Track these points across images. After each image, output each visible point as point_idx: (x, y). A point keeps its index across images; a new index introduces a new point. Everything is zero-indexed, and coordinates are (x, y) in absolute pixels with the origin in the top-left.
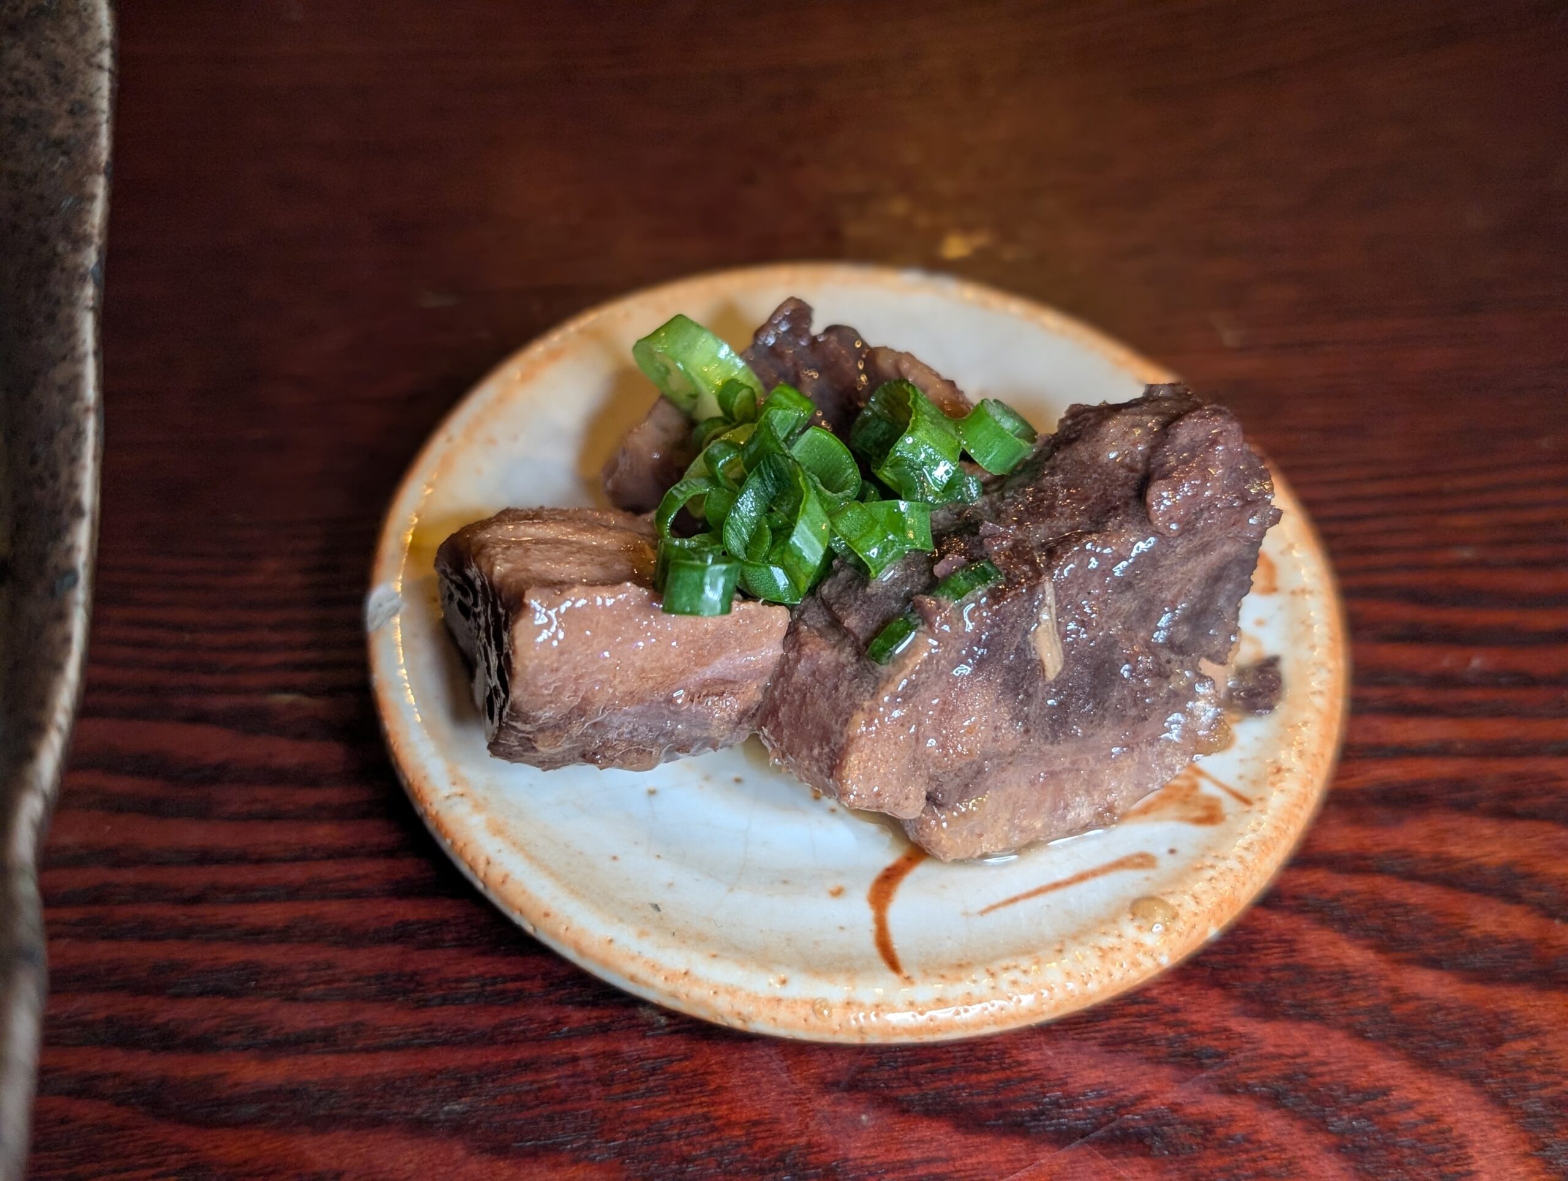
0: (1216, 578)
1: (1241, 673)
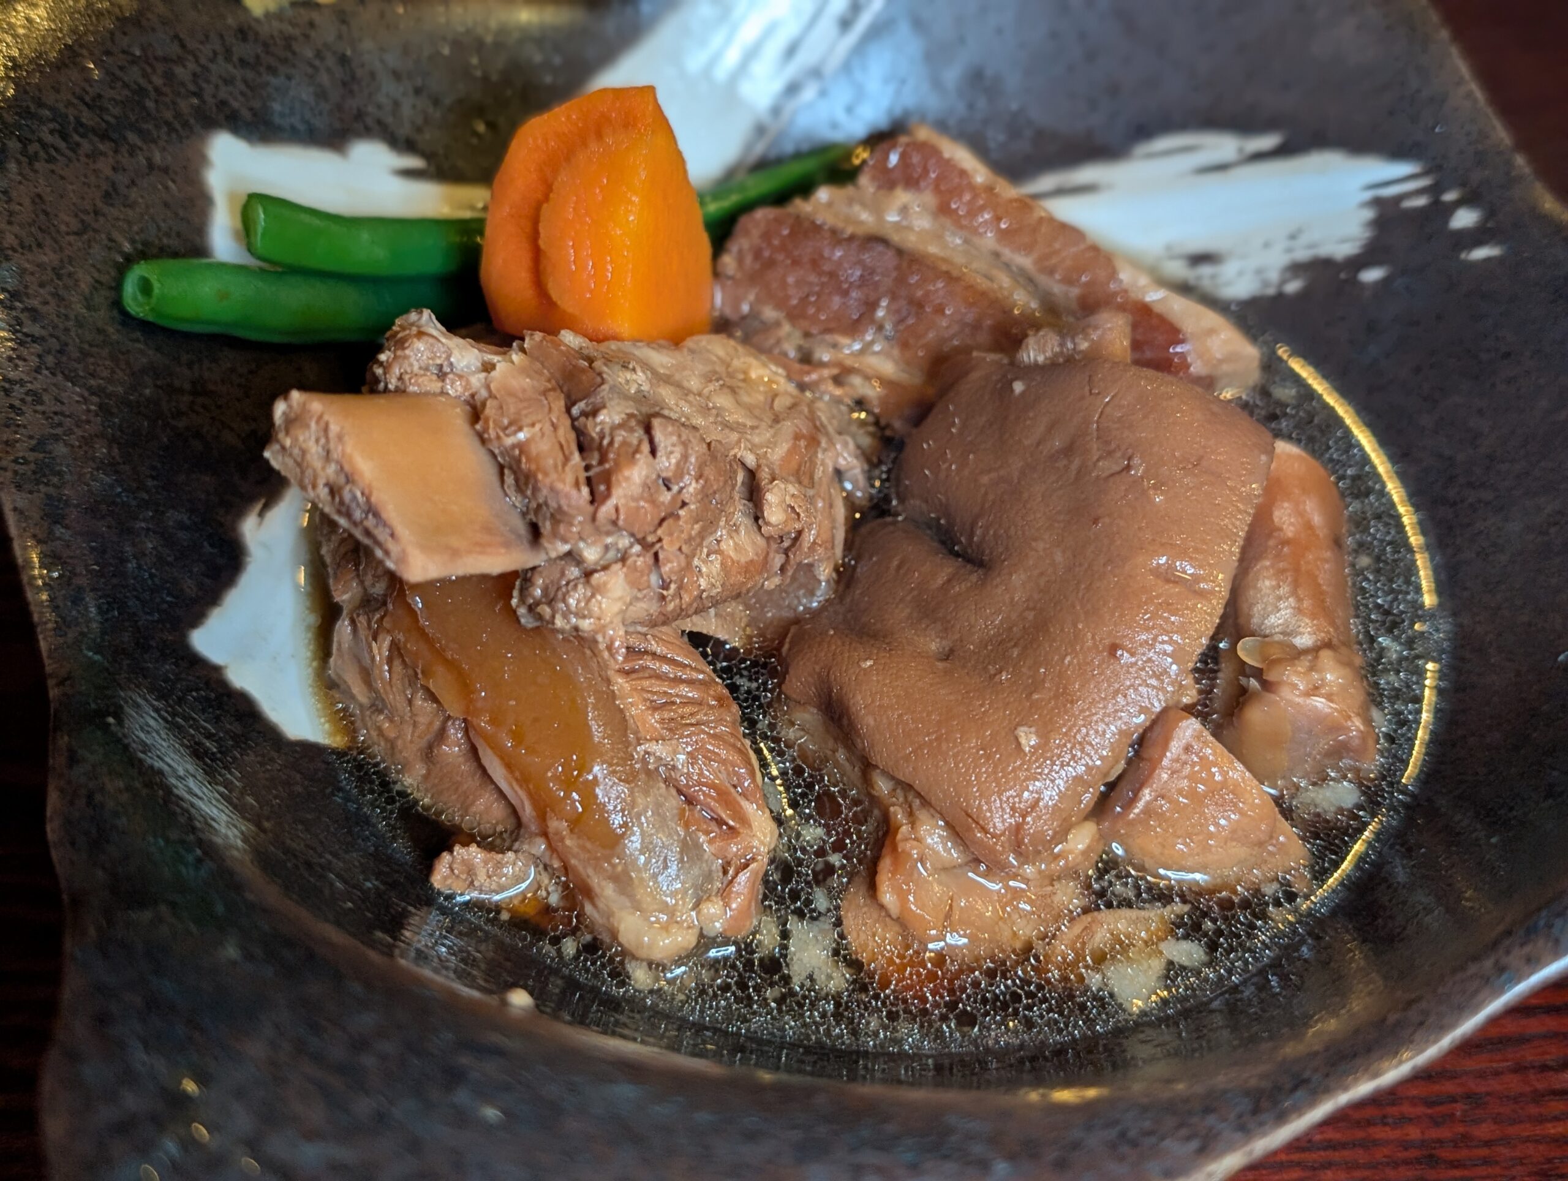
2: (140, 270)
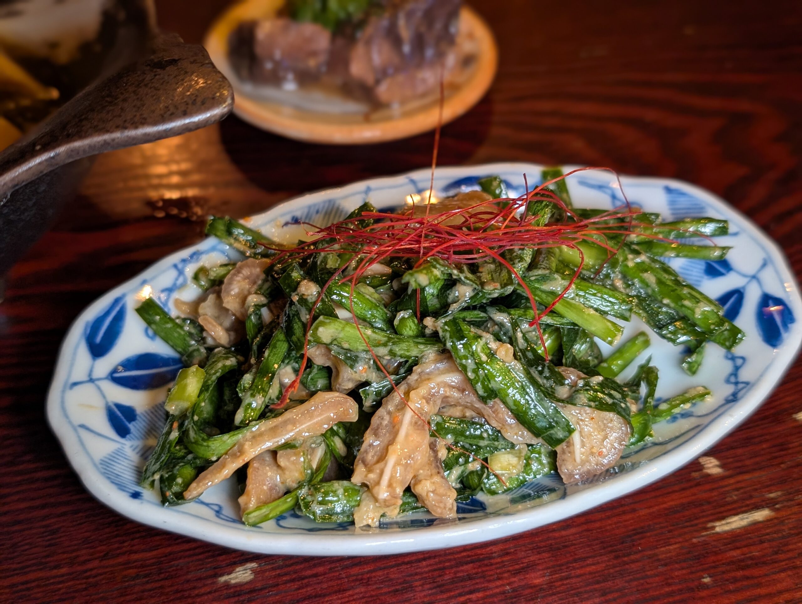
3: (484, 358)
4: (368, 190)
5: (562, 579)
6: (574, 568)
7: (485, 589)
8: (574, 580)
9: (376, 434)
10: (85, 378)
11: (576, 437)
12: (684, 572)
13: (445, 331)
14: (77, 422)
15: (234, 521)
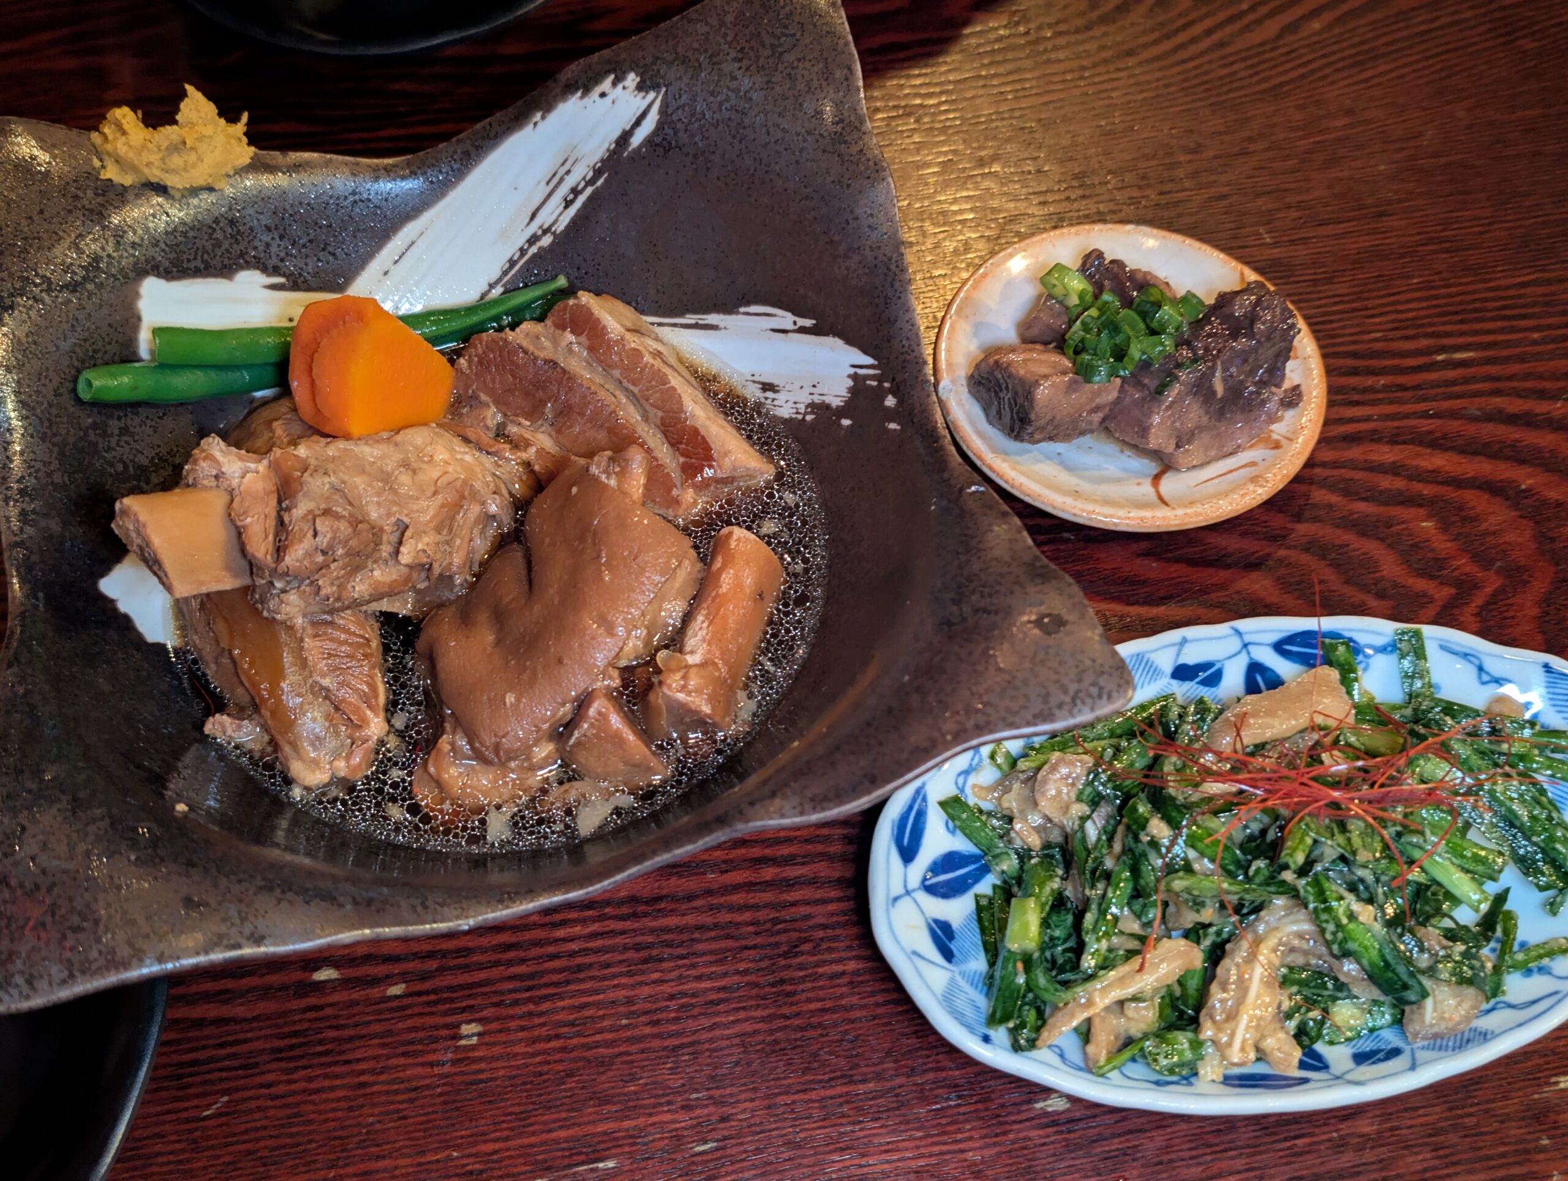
0: (1278, 355)
1: (1286, 391)
2: (87, 374)
3: (1345, 921)
4: (1184, 641)
5: (1391, 1129)
6: (1404, 1118)
7: (1311, 1135)
8: (1404, 1132)
9: (1224, 989)
10: (902, 891)
11: (1429, 1003)
12: (1522, 1131)
13: (1306, 891)
14: (909, 949)
15: (1080, 1069)
